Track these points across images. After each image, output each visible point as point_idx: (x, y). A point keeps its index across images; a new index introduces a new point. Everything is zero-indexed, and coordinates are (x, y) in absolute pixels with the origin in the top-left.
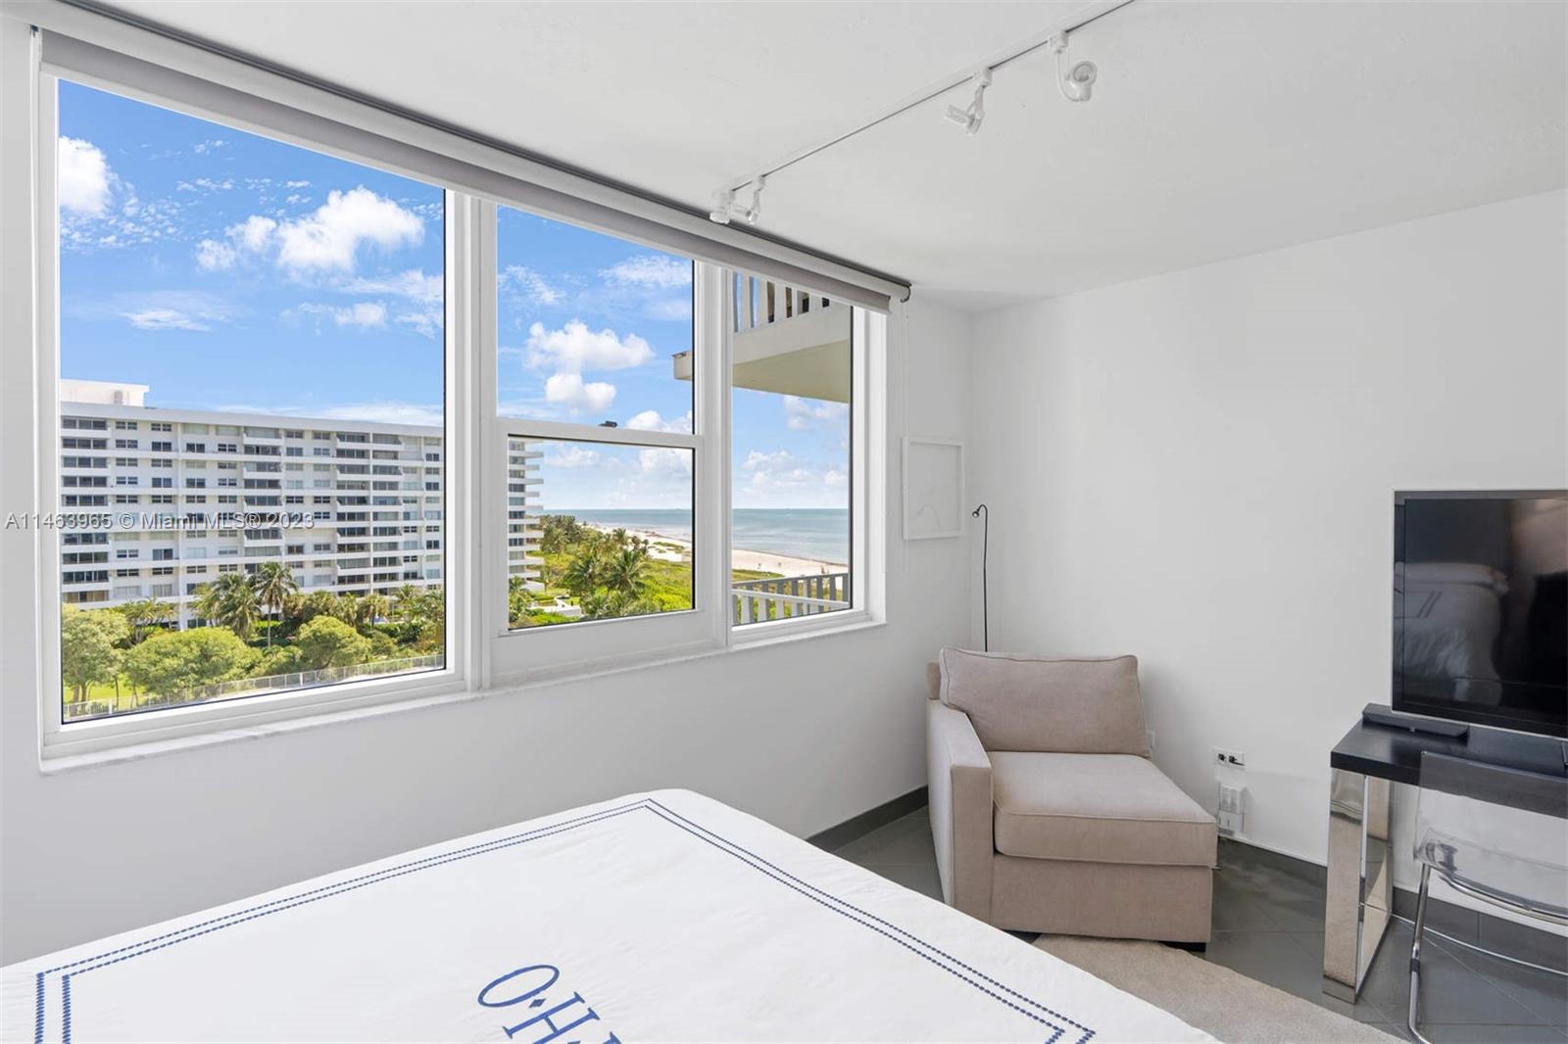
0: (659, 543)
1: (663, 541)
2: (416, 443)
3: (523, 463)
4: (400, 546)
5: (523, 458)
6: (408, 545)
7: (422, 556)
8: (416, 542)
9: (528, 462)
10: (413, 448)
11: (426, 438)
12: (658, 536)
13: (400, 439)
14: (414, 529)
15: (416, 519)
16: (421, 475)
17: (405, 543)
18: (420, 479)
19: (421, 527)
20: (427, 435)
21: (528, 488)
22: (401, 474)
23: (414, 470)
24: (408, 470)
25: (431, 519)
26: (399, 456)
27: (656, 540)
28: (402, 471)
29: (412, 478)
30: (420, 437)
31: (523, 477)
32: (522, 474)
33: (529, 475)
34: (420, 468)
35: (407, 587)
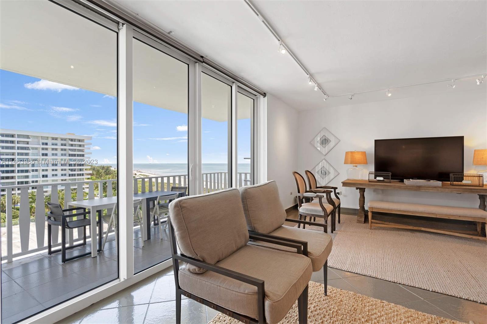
0: (141, 175)
1: (142, 174)
2: (37, 139)
3: (84, 147)
4: (30, 177)
5: (84, 145)
6: (33, 176)
7: (40, 181)
8: (37, 175)
9: (85, 146)
10: (36, 140)
11: (41, 137)
12: (141, 172)
13: (30, 137)
14: (37, 170)
15: (37, 167)
16: (39, 150)
17: (32, 175)
18: (39, 152)
19: (39, 170)
20: (42, 136)
21: (85, 156)
22: (30, 150)
23: (36, 149)
24: (33, 148)
25: (44, 167)
26: (29, 143)
27: (140, 173)
28: (31, 149)
29: (35, 151)
30: (39, 136)
31: (84, 152)
32: (83, 151)
33: (86, 151)
34: (39, 148)
35: (32, 192)
